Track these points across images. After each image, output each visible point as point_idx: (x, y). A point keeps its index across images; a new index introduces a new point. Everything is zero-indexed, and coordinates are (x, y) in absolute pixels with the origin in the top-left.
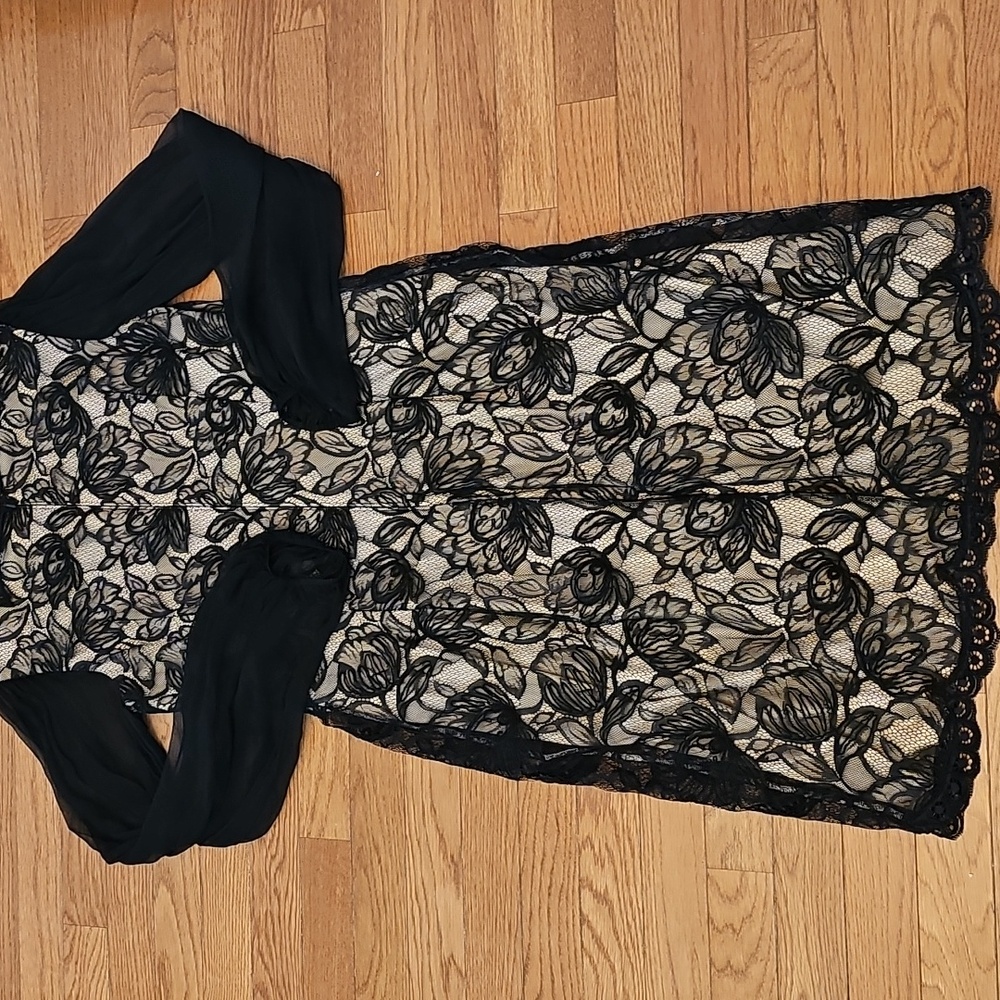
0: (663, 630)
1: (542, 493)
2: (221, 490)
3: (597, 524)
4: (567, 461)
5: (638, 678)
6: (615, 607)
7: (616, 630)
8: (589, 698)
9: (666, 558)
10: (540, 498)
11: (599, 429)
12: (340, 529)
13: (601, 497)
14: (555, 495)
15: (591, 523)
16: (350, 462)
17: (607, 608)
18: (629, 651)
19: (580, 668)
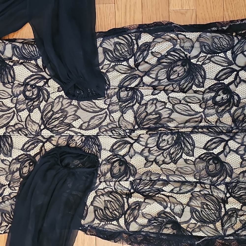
0: (243, 186)
1: (190, 129)
2: (30, 128)
3: (214, 143)
4: (201, 116)
5: (235, 207)
6: (226, 178)
7: (222, 187)
8: (214, 216)
9: (244, 157)
10: (190, 132)
11: (215, 103)
12: (92, 145)
13: (217, 131)
14: (196, 130)
15: (212, 142)
16: (98, 115)
17: (222, 178)
18: (228, 195)
19: (209, 204)
